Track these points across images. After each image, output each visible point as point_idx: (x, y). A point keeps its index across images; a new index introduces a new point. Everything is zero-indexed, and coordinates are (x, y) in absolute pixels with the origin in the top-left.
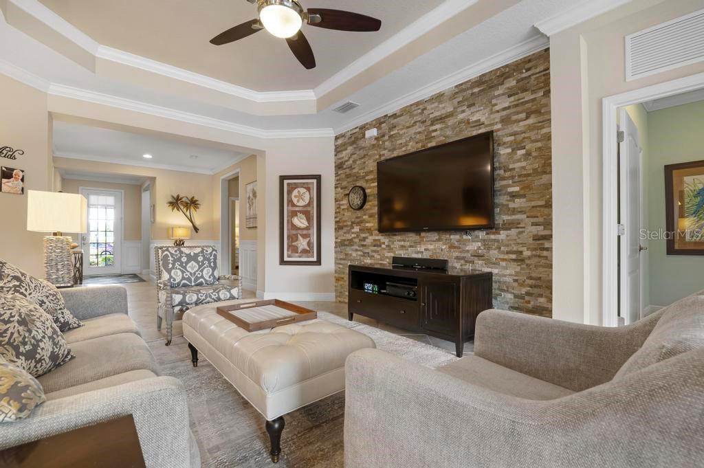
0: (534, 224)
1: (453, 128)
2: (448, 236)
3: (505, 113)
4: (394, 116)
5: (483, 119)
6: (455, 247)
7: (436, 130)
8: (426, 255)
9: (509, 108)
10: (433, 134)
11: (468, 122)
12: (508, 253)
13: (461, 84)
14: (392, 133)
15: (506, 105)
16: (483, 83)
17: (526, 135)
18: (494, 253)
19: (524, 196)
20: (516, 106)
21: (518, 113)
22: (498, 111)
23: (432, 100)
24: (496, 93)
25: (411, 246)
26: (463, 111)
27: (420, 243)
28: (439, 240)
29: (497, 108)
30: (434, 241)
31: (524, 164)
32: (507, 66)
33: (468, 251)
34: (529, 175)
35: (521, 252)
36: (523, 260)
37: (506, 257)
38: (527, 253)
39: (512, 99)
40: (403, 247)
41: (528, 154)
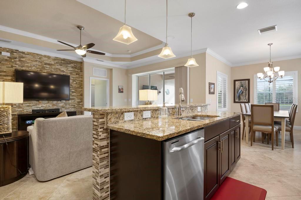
0: (78, 99)
1: (54, 69)
2: (52, 102)
3: (71, 71)
4: (23, 53)
5: (65, 71)
6: (54, 105)
7: (47, 67)
8: (42, 108)
9: (72, 71)
10: (46, 68)
11: (60, 70)
12: (71, 106)
13: (57, 58)
14: (21, 59)
15: (71, 70)
16: (65, 61)
17: (76, 79)
18: (68, 106)
19: (75, 93)
20: (74, 71)
21: (74, 73)
22: (69, 70)
23: (45, 56)
24: (69, 66)
25: (33, 106)
26: (58, 66)
27: (39, 104)
28: (48, 103)
29: (69, 69)
30: (46, 103)
31: (75, 85)
32: (71, 60)
33: (60, 106)
34: (76, 88)
35: (75, 105)
36: (75, 107)
37: (71, 107)
38: (76, 106)
39: (73, 69)
40: (28, 106)
41: (76, 83)
